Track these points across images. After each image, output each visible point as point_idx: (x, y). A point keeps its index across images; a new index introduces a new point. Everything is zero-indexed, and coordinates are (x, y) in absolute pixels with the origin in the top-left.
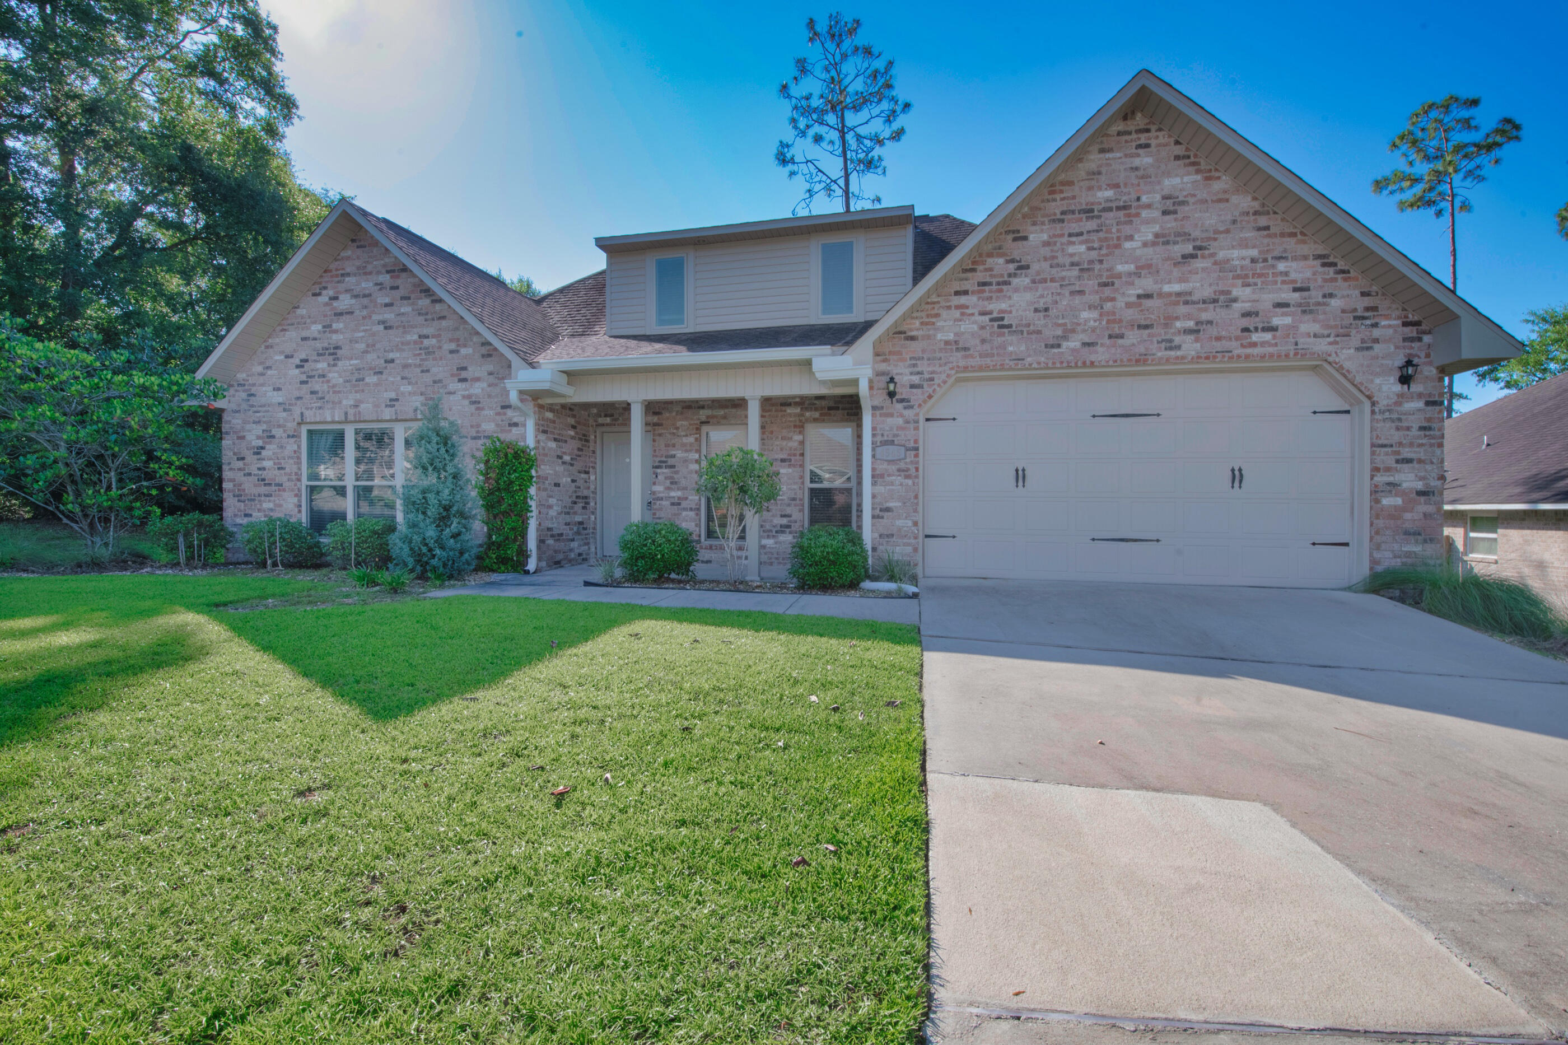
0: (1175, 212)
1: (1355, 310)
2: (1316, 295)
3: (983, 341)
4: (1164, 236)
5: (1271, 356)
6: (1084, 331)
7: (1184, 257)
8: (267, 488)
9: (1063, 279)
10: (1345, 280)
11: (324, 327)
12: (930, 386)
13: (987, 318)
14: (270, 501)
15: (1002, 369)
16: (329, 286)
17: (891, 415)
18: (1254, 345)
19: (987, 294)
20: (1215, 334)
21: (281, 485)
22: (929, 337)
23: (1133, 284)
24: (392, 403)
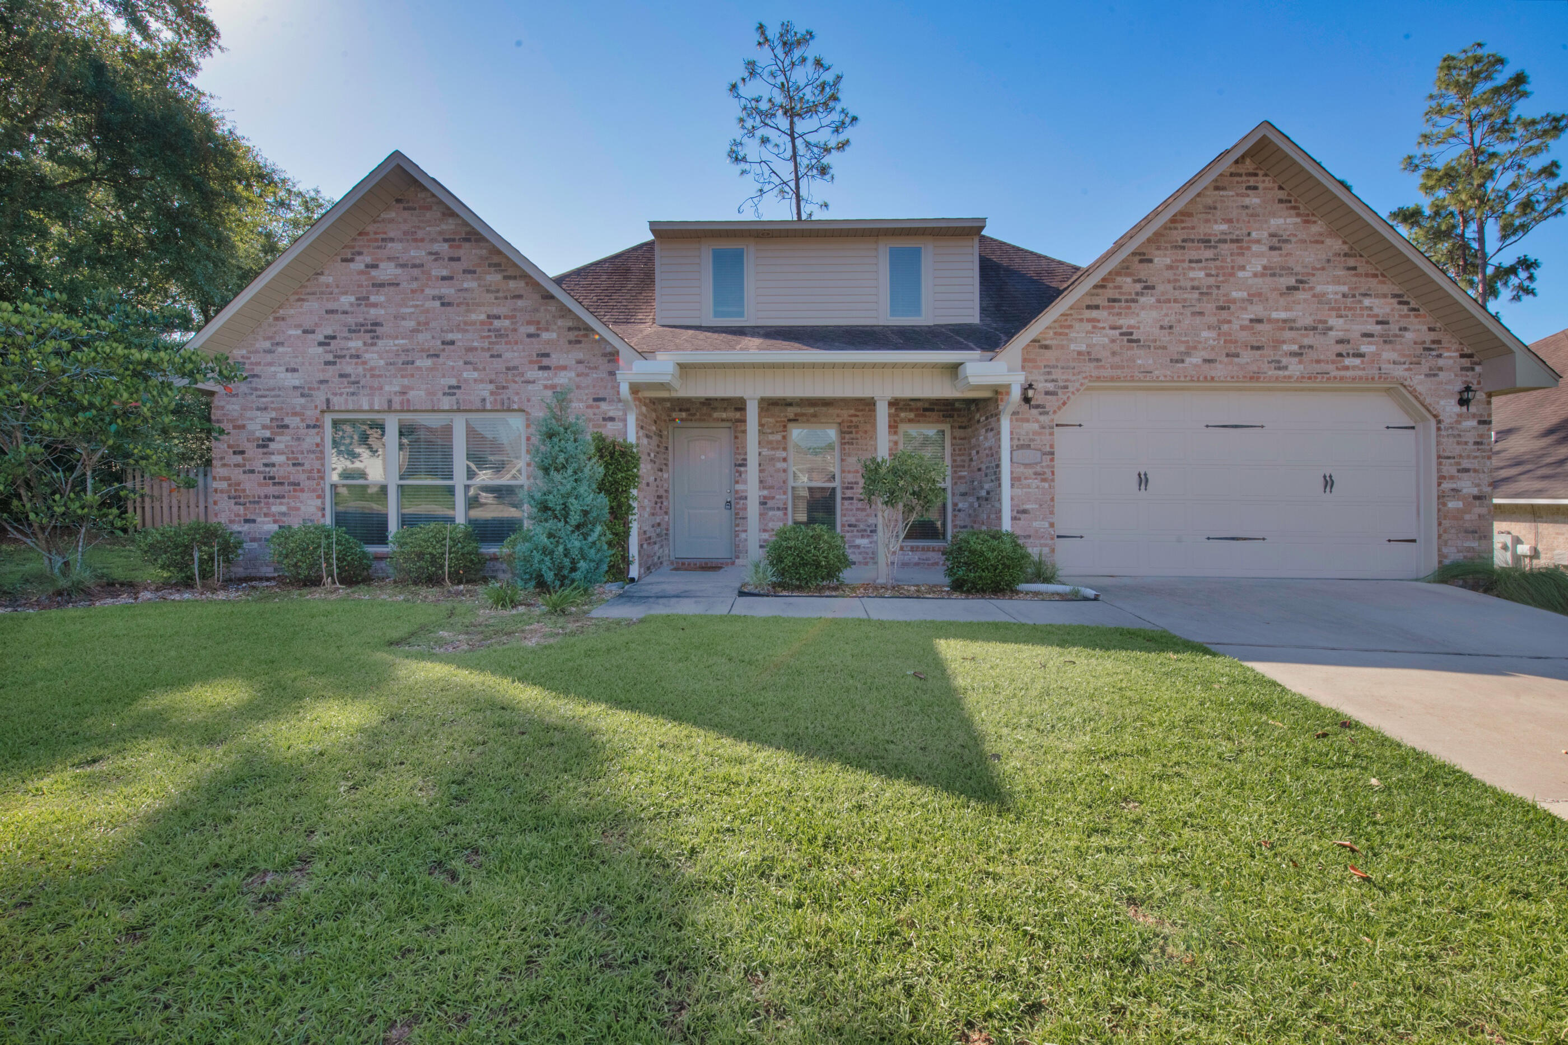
0: (1280, 249)
1: (1424, 342)
2: (1394, 328)
3: (1114, 354)
4: (1271, 268)
5: (1361, 378)
6: (1204, 349)
7: (1289, 288)
8: (277, 488)
9: (1185, 300)
10: (1416, 316)
11: (358, 299)
12: (1064, 393)
13: (1117, 332)
14: (281, 504)
15: (1133, 381)
16: (365, 251)
17: (1027, 420)
18: (1347, 368)
19: (1116, 310)
20: (1315, 357)
21: (299, 484)
22: (1062, 347)
23: (1246, 309)
24: (452, 390)
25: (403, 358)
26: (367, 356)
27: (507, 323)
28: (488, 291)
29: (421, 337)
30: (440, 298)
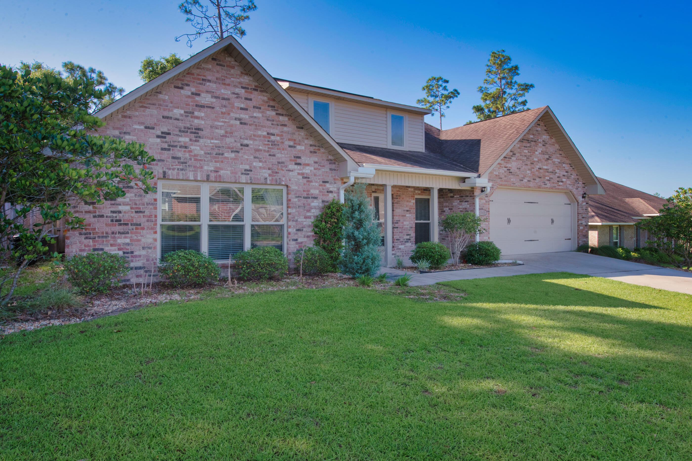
11: (186, 112)
24: (247, 172)
25: (216, 151)
26: (193, 147)
27: (278, 138)
28: (268, 120)
29: (228, 140)
30: (240, 119)
